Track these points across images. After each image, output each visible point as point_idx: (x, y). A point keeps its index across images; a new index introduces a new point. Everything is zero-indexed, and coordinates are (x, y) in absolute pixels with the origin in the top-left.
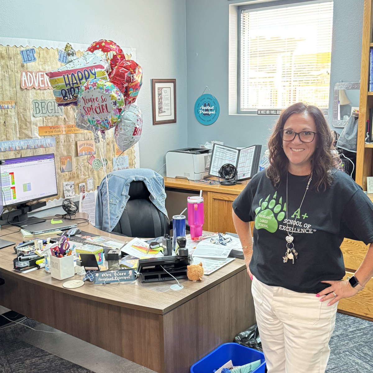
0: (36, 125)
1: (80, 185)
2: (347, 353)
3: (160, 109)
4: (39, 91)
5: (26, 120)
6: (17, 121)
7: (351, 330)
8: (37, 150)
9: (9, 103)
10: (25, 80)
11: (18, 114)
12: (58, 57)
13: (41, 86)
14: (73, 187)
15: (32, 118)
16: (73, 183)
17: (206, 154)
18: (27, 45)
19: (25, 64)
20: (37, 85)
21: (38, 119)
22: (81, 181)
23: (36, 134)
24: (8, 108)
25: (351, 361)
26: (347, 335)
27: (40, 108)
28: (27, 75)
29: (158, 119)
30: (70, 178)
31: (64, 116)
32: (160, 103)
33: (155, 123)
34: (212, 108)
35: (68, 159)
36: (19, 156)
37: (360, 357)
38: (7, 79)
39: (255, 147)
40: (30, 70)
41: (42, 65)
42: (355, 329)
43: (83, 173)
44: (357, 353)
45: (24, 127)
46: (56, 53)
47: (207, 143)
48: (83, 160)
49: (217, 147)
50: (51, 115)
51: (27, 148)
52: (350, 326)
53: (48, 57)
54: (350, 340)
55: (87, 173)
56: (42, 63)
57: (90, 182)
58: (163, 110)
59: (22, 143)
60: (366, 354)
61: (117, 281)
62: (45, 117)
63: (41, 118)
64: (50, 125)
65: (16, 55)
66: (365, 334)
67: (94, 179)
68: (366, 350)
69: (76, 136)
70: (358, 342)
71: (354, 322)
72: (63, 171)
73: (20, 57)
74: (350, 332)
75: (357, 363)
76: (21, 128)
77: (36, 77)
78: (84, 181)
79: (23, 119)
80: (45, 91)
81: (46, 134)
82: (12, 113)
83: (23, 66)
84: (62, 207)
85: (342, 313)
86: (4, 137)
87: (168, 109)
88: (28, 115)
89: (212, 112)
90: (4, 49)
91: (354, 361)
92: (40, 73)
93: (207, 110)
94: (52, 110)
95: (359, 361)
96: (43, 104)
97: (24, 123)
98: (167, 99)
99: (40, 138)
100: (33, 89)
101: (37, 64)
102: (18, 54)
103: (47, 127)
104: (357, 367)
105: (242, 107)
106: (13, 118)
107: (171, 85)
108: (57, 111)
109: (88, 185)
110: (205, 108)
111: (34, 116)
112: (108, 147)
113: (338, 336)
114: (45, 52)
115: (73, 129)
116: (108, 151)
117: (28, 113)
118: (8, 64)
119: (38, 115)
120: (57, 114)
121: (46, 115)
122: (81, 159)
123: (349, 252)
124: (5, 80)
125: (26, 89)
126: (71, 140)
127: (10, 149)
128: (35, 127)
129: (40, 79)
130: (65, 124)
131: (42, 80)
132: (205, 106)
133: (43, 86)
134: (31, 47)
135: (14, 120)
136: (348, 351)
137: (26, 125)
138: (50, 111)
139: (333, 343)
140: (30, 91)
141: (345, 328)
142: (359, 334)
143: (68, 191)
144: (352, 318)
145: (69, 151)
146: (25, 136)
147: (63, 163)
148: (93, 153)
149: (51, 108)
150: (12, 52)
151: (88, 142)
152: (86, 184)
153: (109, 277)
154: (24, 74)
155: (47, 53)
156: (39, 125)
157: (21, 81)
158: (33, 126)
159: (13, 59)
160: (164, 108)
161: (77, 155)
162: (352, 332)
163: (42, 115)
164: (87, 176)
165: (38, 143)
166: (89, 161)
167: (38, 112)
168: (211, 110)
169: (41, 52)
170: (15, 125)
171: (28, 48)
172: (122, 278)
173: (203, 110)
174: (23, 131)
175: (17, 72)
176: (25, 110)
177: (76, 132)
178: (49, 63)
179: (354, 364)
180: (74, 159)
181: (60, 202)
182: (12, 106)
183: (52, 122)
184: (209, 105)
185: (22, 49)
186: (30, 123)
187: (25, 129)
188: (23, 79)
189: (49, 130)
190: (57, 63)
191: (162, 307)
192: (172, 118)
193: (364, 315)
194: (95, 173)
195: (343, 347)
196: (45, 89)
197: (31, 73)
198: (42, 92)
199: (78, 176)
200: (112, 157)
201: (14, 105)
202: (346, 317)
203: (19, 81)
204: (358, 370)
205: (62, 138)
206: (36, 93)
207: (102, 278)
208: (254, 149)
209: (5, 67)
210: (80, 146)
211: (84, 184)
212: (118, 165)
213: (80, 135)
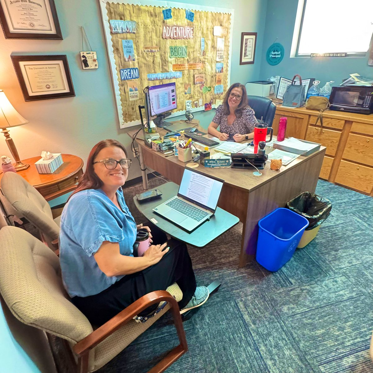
0: (171, 64)
1: (195, 102)
2: (351, 214)
3: (245, 54)
4: (173, 40)
5: (165, 60)
6: (160, 61)
7: (353, 199)
8: (172, 79)
9: (156, 48)
10: (165, 32)
11: (161, 56)
12: (185, 15)
13: (175, 36)
14: (191, 103)
15: (169, 59)
16: (191, 101)
17: (271, 85)
18: (167, 6)
19: (165, 20)
20: (172, 35)
21: (172, 59)
22: (195, 100)
23: (171, 69)
24: (155, 52)
25: (354, 220)
26: (351, 203)
27: (174, 52)
28: (166, 28)
29: (243, 61)
30: (190, 98)
31: (188, 58)
32: (246, 50)
33: (241, 63)
34: (279, 53)
35: (189, 86)
36: (161, 84)
37: (360, 218)
38: (155, 31)
39: (310, 80)
40: (168, 25)
41: (175, 21)
42: (356, 199)
43: (197, 95)
44: (358, 215)
45: (165, 64)
46: (185, 12)
47: (272, 77)
48: (198, 87)
49: (282, 79)
50: (180, 56)
51: (166, 78)
52: (353, 197)
53: (179, 15)
54: (353, 206)
55: (199, 95)
56: (176, 20)
57: (201, 100)
58: (247, 55)
59: (163, 75)
60: (364, 216)
61: (219, 166)
62: (177, 58)
63: (174, 59)
64: (179, 63)
65: (159, 13)
66: (363, 203)
67: (203, 99)
68: (364, 213)
69: (194, 71)
70: (358, 208)
71: (355, 195)
72: (186, 94)
73: (162, 15)
74: (353, 201)
75: (358, 222)
76: (162, 65)
77: (172, 30)
78: (197, 100)
79: (164, 59)
80: (177, 40)
81: (177, 70)
82: (158, 55)
83: (164, 22)
84: (185, 116)
85: (347, 188)
86: (153, 71)
87: (250, 54)
88: (167, 57)
89: (279, 56)
90: (153, 9)
91: (356, 220)
92: (174, 27)
93: (275, 55)
94: (181, 53)
95: (360, 221)
96: (176, 49)
97: (164, 62)
98: (250, 47)
99: (173, 72)
100: (170, 39)
101: (172, 21)
102: (161, 13)
103: (177, 65)
104: (358, 224)
105: (299, 52)
106: (158, 59)
107: (254, 37)
108: (183, 54)
109: (200, 103)
110: (274, 53)
111: (170, 57)
112: (212, 79)
113: (344, 202)
114: (177, 11)
115: (192, 66)
116: (212, 81)
117: (167, 55)
118: (155, 20)
119: (172, 57)
120: (183, 56)
121: (177, 57)
122: (196, 86)
123: (363, 153)
124: (153, 32)
125: (166, 38)
126: (191, 74)
127: (157, 79)
128: (171, 65)
129: (174, 31)
130: (188, 63)
131: (175, 32)
132: (274, 52)
133: (176, 36)
134: (169, 8)
135: (158, 60)
136: (351, 213)
137: (165, 63)
138: (180, 54)
139: (342, 207)
140: (168, 40)
141: (349, 197)
142: (359, 203)
143: (188, 106)
144: (354, 192)
145: (189, 81)
146: (164, 71)
147: (186, 89)
148: (203, 82)
149: (180, 52)
150: (157, 11)
151: (201, 75)
152: (198, 102)
153: (214, 163)
154: (164, 27)
155: (179, 12)
156: (173, 63)
157: (163, 33)
158: (170, 64)
159: (158, 16)
160: (248, 53)
161: (194, 83)
162: (355, 200)
163: (175, 56)
164: (199, 97)
165: (172, 75)
166: (201, 87)
167: (172, 55)
168: (278, 55)
169: (175, 12)
170: (159, 64)
171: (167, 8)
172: (222, 164)
173: (272, 55)
174: (164, 67)
175: (160, 26)
176: (165, 53)
177: (194, 68)
178: (180, 20)
179: (356, 222)
180: (192, 86)
181: (183, 112)
182: (157, 50)
183: (180, 62)
184: (277, 51)
185: (164, 9)
186: (168, 62)
187: (165, 66)
188: (164, 31)
189: (178, 67)
190: (184, 21)
191: (249, 188)
192: (252, 60)
193: (363, 191)
194: (204, 95)
195: (349, 210)
196: (177, 39)
197: (169, 27)
198: (175, 40)
199: (194, 97)
200: (214, 85)
201: (158, 49)
202: (350, 191)
203: (161, 33)
204: (359, 226)
205: (186, 72)
206: (172, 42)
207: (209, 163)
208: (309, 81)
209: (153, 22)
210: (196, 78)
211: (197, 102)
212: (217, 91)
213: (196, 70)
